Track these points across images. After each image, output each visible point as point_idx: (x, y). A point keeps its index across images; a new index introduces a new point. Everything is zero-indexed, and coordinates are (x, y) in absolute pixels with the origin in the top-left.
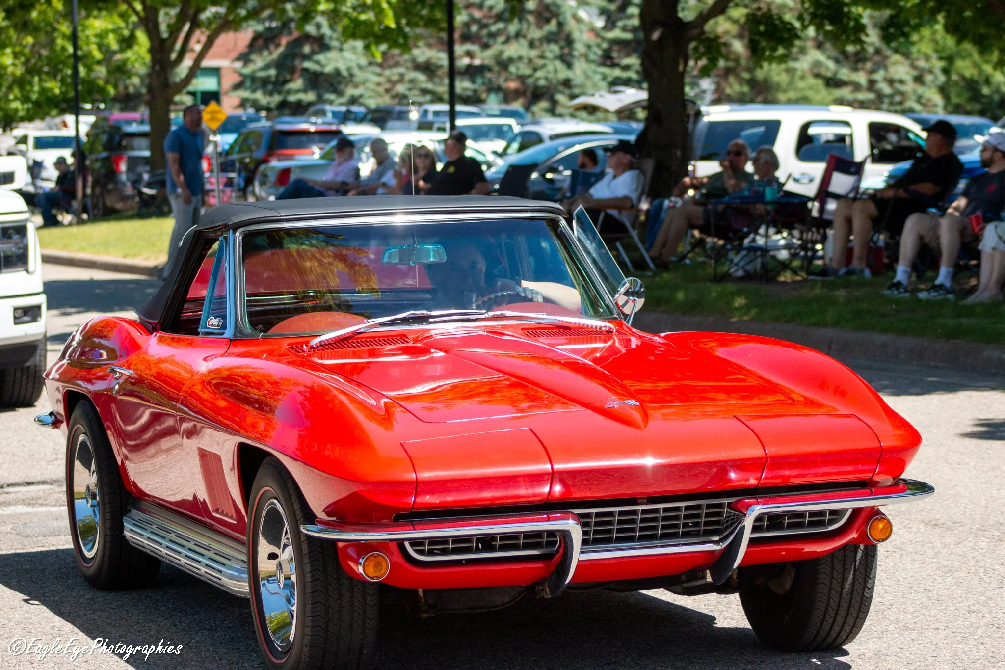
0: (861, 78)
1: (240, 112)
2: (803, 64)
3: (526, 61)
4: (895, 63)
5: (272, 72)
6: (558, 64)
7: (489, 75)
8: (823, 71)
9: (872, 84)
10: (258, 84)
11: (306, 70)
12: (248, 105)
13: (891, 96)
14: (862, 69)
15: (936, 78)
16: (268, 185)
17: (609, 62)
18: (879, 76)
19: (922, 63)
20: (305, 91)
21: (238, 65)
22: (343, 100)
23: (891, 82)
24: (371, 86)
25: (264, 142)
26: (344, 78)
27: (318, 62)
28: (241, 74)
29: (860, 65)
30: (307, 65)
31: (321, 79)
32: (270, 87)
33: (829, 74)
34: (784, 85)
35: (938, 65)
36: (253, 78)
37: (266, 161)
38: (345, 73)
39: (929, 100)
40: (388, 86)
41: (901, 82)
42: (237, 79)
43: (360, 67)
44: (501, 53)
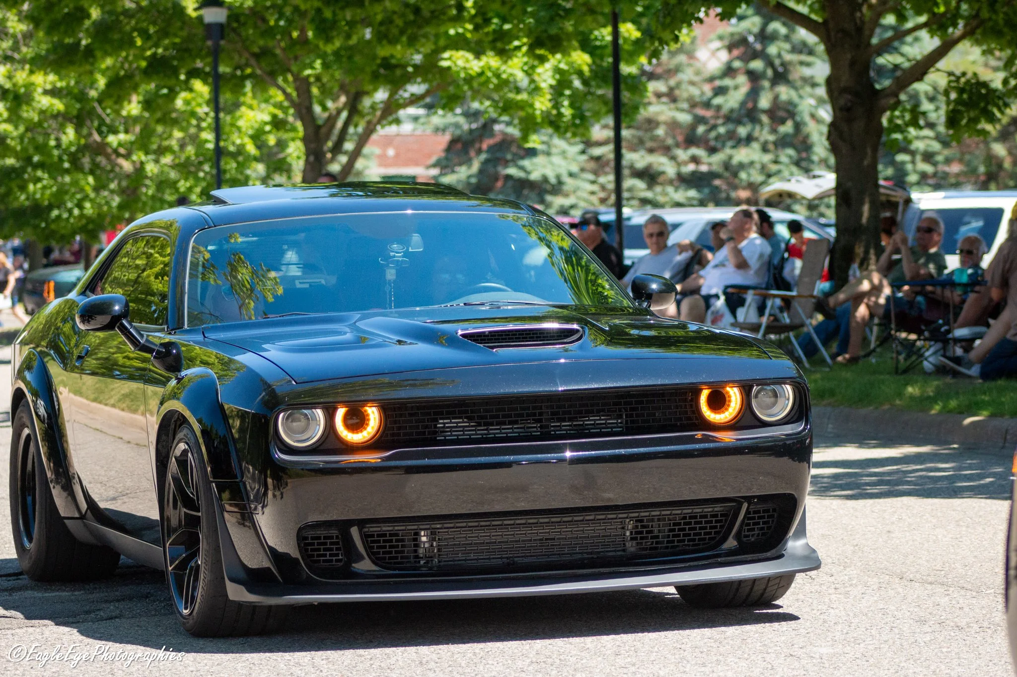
3: (758, 166)
5: (473, 180)
6: (795, 171)
7: (717, 182)
11: (508, 177)
21: (436, 171)
22: (552, 211)
24: (583, 194)
26: (553, 186)
27: (522, 168)
30: (512, 171)
38: (553, 180)
40: (602, 195)
43: (571, 175)
44: (730, 157)
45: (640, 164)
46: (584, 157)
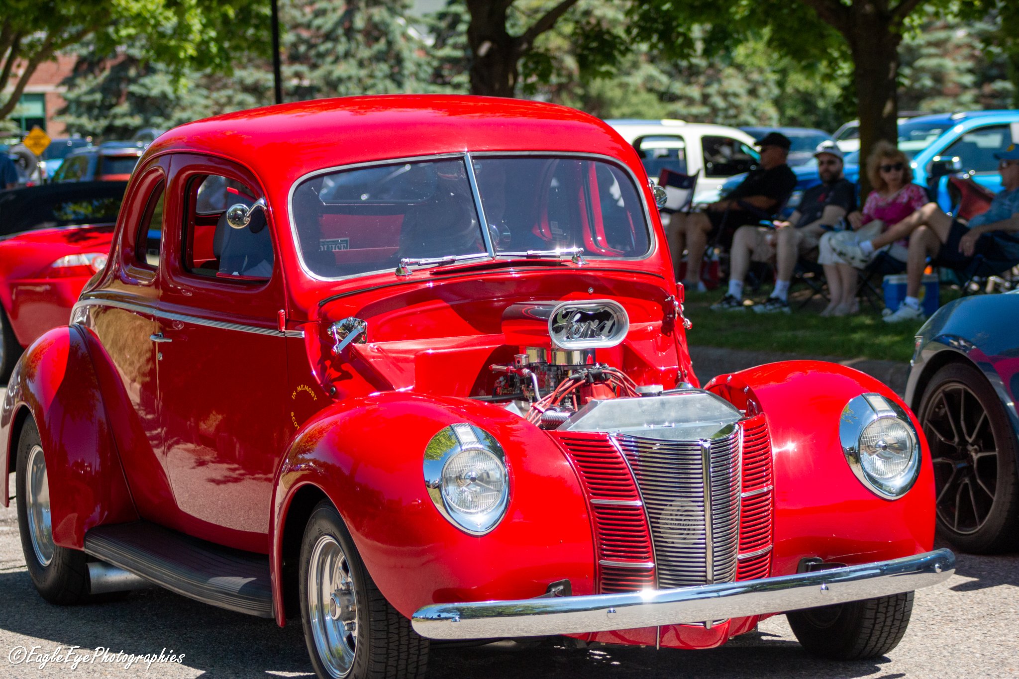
0: (695, 92)
1: (65, 138)
2: (636, 79)
3: (355, 81)
4: (729, 77)
5: (98, 96)
6: (388, 83)
7: (318, 96)
8: (656, 86)
9: (705, 98)
10: (83, 109)
11: (131, 95)
12: (74, 130)
13: (725, 110)
14: (695, 83)
15: (770, 91)
17: (440, 80)
18: (713, 89)
19: (755, 76)
20: (131, 115)
21: (63, 90)
22: (171, 123)
23: (725, 95)
24: (198, 108)
25: (91, 167)
26: (171, 101)
27: (144, 86)
28: (65, 99)
29: (693, 79)
30: (134, 88)
31: (148, 103)
32: (96, 112)
33: (662, 89)
34: (617, 101)
35: (773, 77)
36: (78, 102)
38: (171, 95)
39: (763, 113)
40: (216, 108)
41: (736, 95)
42: (61, 104)
43: (188, 90)
44: (330, 73)
45: (249, 81)
46: (198, 76)
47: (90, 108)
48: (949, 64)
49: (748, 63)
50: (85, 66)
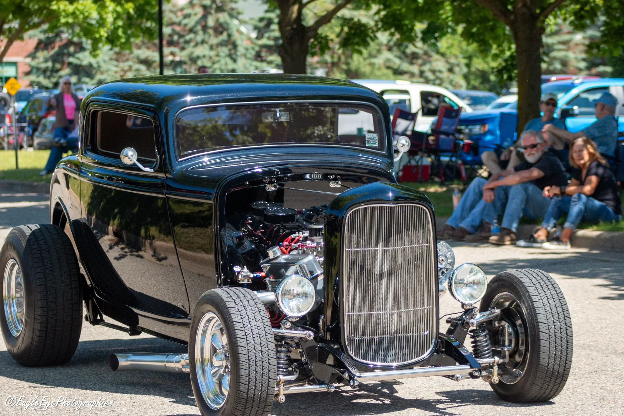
0: (415, 69)
1: (29, 89)
2: (379, 61)
3: (207, 58)
4: (436, 60)
5: (50, 64)
6: (228, 60)
7: (184, 67)
8: (391, 65)
9: (422, 73)
10: (40, 72)
11: (70, 64)
12: (34, 84)
13: (434, 80)
14: (415, 63)
15: (461, 70)
16: (47, 131)
17: (259, 59)
18: (426, 68)
19: (453, 60)
21: (28, 60)
22: (94, 82)
23: (433, 72)
24: (112, 73)
25: (45, 106)
26: (95, 68)
27: (78, 58)
28: (30, 66)
29: (414, 61)
30: (71, 60)
31: (81, 68)
32: (48, 73)
33: (395, 67)
34: (368, 74)
35: (464, 61)
36: (37, 68)
37: (45, 117)
38: (95, 65)
39: (457, 83)
40: (122, 73)
41: (440, 72)
42: (27, 69)
43: (105, 61)
44: (192, 53)
45: (143, 57)
46: (111, 53)
47: (45, 71)
48: (571, 55)
49: (448, 52)
50: (42, 46)
